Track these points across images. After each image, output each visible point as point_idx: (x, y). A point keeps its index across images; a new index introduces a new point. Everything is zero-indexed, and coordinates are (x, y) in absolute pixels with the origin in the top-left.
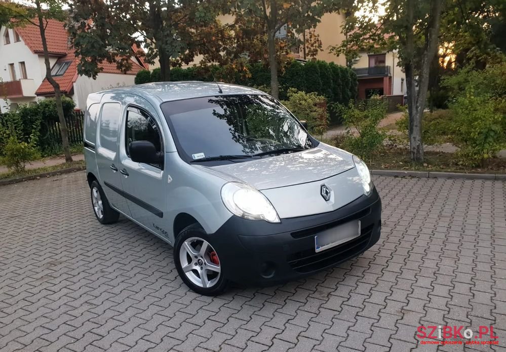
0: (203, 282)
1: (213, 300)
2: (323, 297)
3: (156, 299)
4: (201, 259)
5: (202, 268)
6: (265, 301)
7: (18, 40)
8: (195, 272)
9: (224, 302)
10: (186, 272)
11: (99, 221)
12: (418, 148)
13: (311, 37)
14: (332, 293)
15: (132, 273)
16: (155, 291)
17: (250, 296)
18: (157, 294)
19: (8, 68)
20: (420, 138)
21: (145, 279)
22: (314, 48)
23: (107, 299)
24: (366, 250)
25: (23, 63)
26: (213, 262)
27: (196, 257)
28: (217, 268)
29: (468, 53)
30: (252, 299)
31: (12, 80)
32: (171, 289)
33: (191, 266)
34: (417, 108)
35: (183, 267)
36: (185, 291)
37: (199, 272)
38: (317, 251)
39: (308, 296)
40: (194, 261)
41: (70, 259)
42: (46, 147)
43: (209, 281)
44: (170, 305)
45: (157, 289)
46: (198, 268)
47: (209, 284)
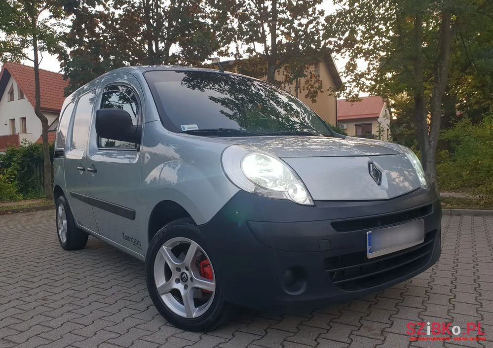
0: (188, 311)
1: (201, 338)
2: (375, 334)
3: (113, 335)
4: (187, 272)
5: (186, 287)
6: (285, 340)
7: (22, 97)
8: (176, 293)
9: (218, 340)
10: (163, 294)
11: (62, 246)
12: (434, 186)
13: (311, 78)
14: (387, 330)
15: (86, 302)
16: (114, 324)
17: (259, 334)
18: (116, 328)
19: (9, 123)
20: (435, 175)
21: (103, 309)
22: (315, 89)
23: (37, 335)
24: (423, 271)
25: (24, 119)
26: (204, 275)
27: (178, 269)
28: (209, 285)
29: (471, 99)
30: (263, 336)
31: (11, 134)
32: (138, 322)
33: (170, 284)
34: (430, 142)
35: (158, 287)
36: (159, 325)
37: (182, 293)
38: (370, 256)
39: (351, 334)
40: (176, 275)
41: (6, 284)
42: (30, 190)
43: (196, 307)
44: (133, 344)
45: (118, 322)
46: (180, 286)
47: (196, 313)
